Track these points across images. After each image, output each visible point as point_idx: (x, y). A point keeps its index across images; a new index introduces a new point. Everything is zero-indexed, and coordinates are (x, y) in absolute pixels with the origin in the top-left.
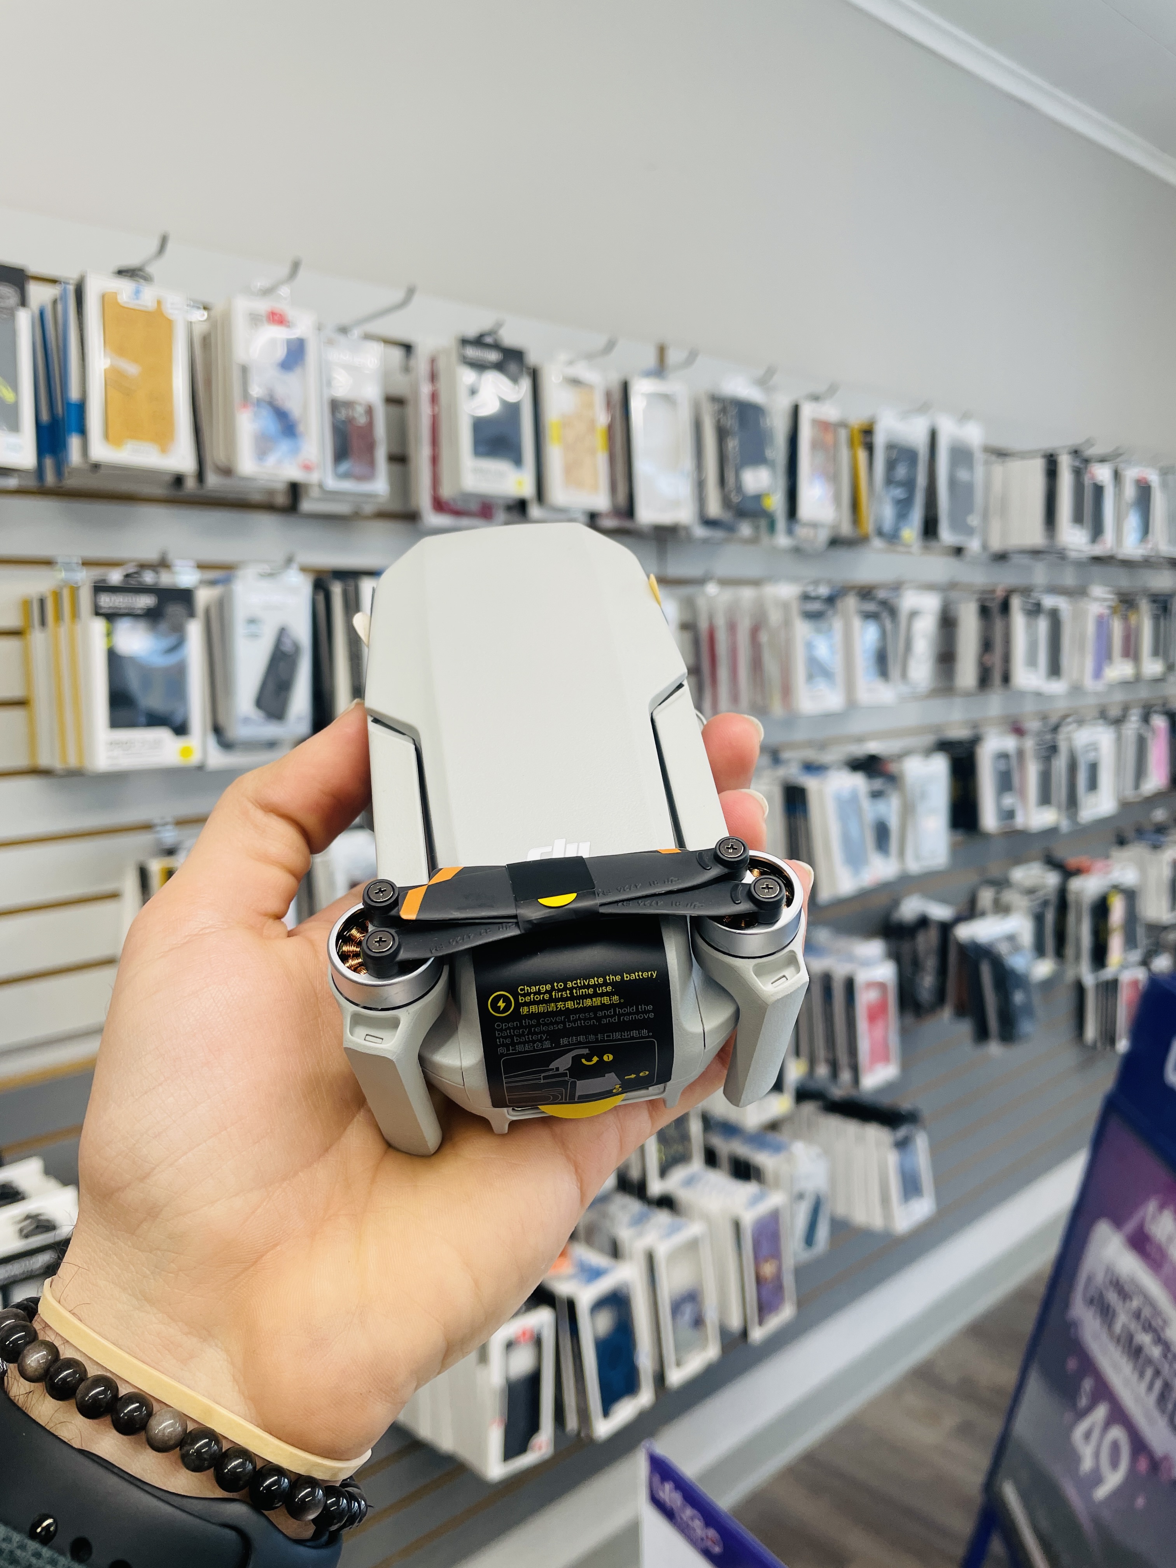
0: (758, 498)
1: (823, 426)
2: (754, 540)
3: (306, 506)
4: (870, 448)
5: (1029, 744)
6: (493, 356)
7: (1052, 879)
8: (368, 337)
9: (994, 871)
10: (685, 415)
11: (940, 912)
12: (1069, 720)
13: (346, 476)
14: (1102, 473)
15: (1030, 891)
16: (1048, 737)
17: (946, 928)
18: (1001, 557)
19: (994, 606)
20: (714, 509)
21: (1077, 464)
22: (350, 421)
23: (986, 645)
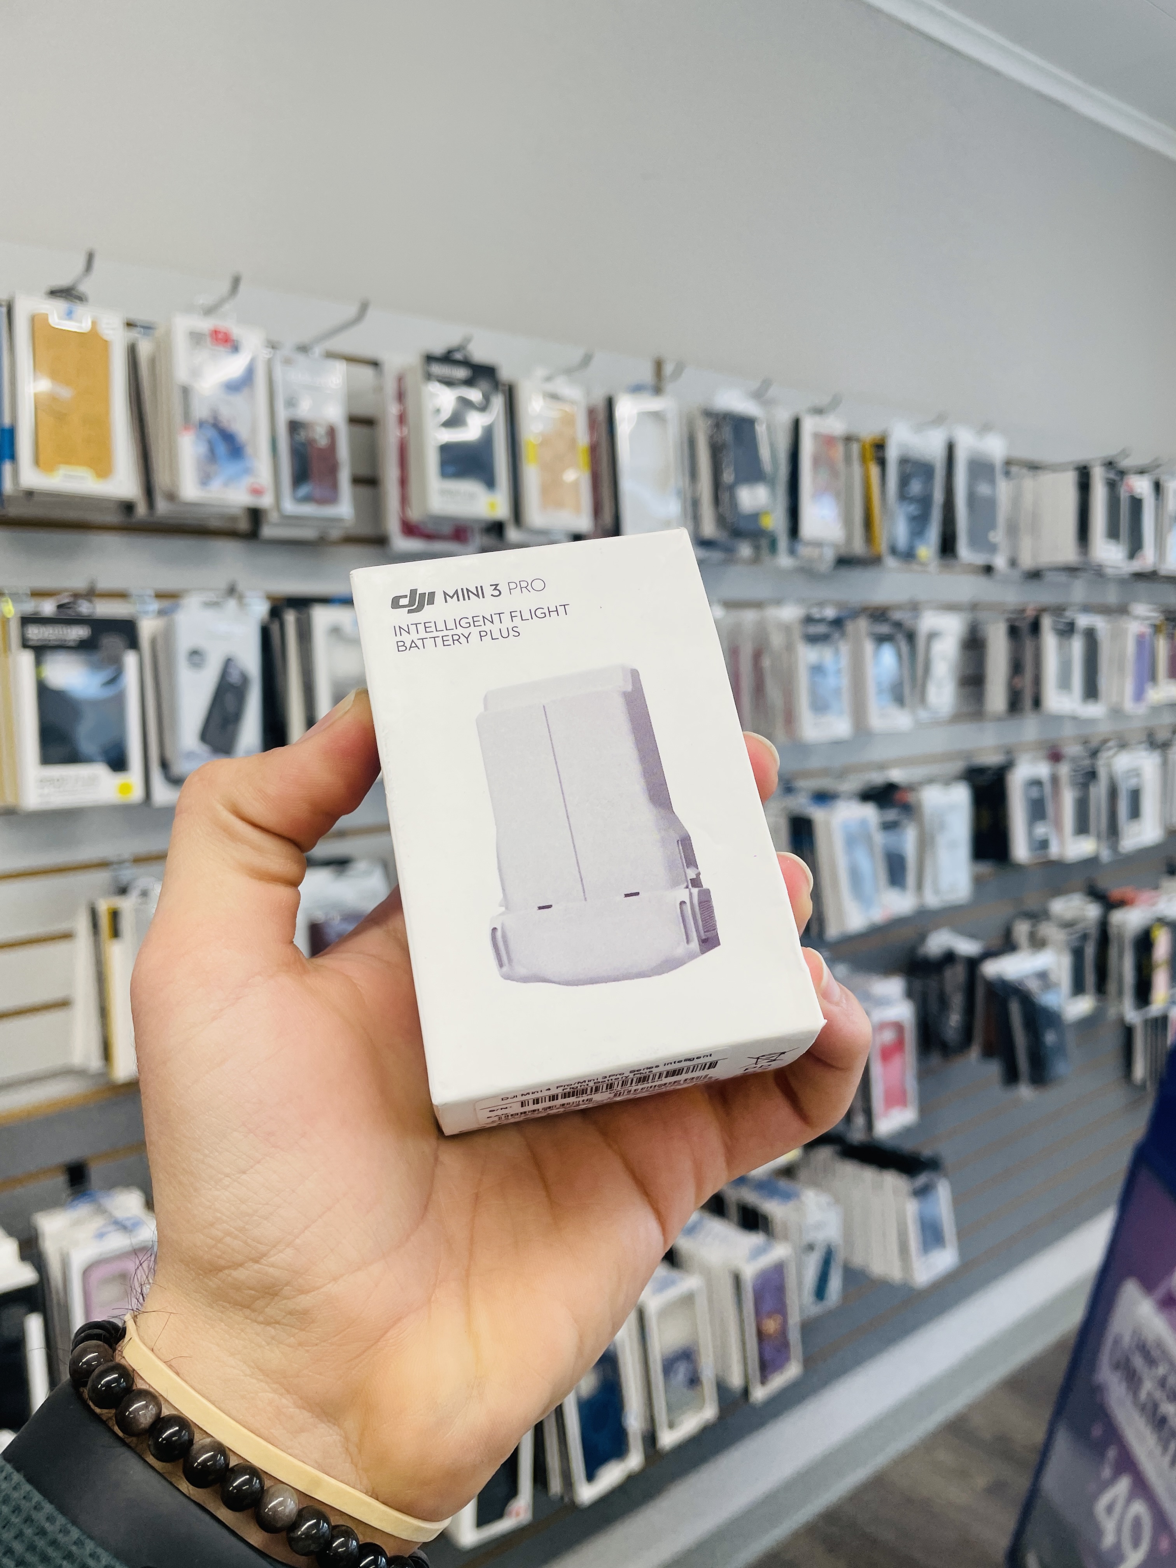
0: (755, 517)
1: (826, 441)
2: (756, 560)
3: (267, 531)
4: (882, 462)
5: (1064, 770)
6: (461, 373)
7: (1092, 911)
8: (331, 355)
9: (1032, 903)
10: (673, 432)
11: (967, 947)
12: (1110, 744)
13: (307, 499)
14: (1142, 486)
15: (1068, 925)
16: (1087, 762)
17: (973, 964)
18: (1035, 575)
19: (1024, 626)
20: (709, 529)
21: (1112, 475)
22: (310, 442)
23: (1016, 667)
